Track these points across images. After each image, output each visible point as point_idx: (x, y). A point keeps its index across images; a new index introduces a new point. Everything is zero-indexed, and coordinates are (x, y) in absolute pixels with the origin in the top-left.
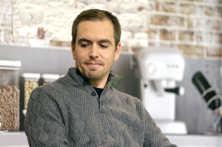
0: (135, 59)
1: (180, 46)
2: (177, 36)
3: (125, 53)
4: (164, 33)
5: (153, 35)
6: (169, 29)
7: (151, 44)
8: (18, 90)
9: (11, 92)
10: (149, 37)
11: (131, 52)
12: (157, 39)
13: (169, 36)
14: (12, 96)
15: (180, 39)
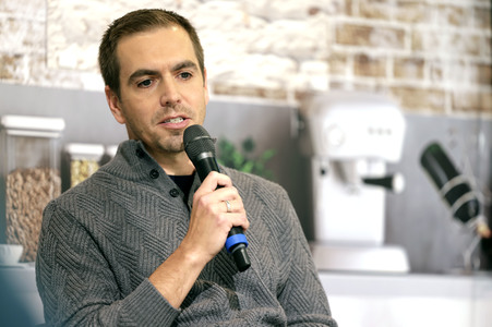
0: (301, 116)
1: (395, 90)
2: (389, 68)
3: (281, 103)
4: (363, 62)
5: (339, 66)
6: (372, 53)
7: (335, 85)
8: (57, 180)
9: (44, 182)
10: (332, 71)
11: (292, 102)
12: (348, 75)
13: (373, 68)
14: (46, 190)
15: (397, 74)
